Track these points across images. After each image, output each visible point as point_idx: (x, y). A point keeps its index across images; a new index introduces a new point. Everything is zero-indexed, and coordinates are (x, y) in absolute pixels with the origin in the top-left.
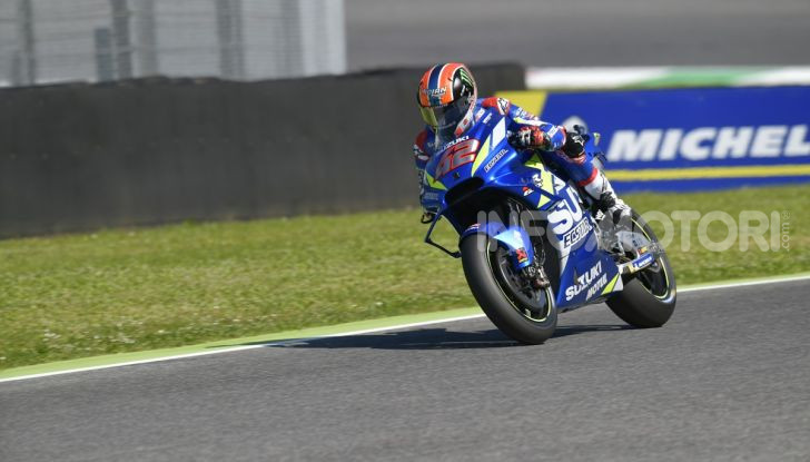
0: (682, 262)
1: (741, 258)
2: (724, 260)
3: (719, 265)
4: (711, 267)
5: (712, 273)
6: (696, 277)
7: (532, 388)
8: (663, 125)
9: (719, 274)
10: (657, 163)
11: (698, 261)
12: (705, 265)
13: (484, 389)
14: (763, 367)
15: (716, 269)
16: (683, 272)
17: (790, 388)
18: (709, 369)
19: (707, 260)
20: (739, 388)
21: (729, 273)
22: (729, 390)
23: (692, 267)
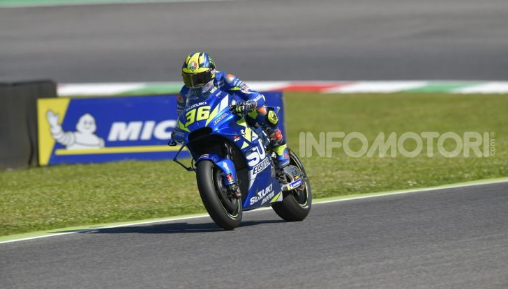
0: (156, 204)
1: (193, 201)
2: (183, 203)
3: (179, 205)
4: (175, 207)
5: (175, 210)
6: (165, 213)
7: (63, 283)
8: (143, 119)
9: (180, 210)
10: (139, 142)
11: (166, 203)
12: (171, 205)
13: (33, 284)
14: (208, 269)
15: (177, 208)
16: (157, 210)
17: (225, 281)
18: (174, 270)
19: (172, 202)
20: (193, 282)
21: (186, 210)
22: (186, 283)
23: (162, 207)
